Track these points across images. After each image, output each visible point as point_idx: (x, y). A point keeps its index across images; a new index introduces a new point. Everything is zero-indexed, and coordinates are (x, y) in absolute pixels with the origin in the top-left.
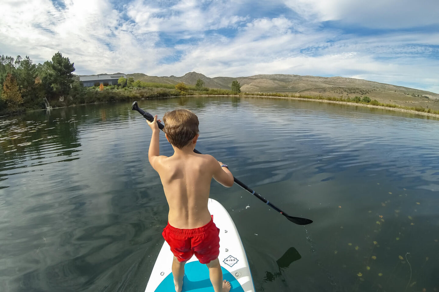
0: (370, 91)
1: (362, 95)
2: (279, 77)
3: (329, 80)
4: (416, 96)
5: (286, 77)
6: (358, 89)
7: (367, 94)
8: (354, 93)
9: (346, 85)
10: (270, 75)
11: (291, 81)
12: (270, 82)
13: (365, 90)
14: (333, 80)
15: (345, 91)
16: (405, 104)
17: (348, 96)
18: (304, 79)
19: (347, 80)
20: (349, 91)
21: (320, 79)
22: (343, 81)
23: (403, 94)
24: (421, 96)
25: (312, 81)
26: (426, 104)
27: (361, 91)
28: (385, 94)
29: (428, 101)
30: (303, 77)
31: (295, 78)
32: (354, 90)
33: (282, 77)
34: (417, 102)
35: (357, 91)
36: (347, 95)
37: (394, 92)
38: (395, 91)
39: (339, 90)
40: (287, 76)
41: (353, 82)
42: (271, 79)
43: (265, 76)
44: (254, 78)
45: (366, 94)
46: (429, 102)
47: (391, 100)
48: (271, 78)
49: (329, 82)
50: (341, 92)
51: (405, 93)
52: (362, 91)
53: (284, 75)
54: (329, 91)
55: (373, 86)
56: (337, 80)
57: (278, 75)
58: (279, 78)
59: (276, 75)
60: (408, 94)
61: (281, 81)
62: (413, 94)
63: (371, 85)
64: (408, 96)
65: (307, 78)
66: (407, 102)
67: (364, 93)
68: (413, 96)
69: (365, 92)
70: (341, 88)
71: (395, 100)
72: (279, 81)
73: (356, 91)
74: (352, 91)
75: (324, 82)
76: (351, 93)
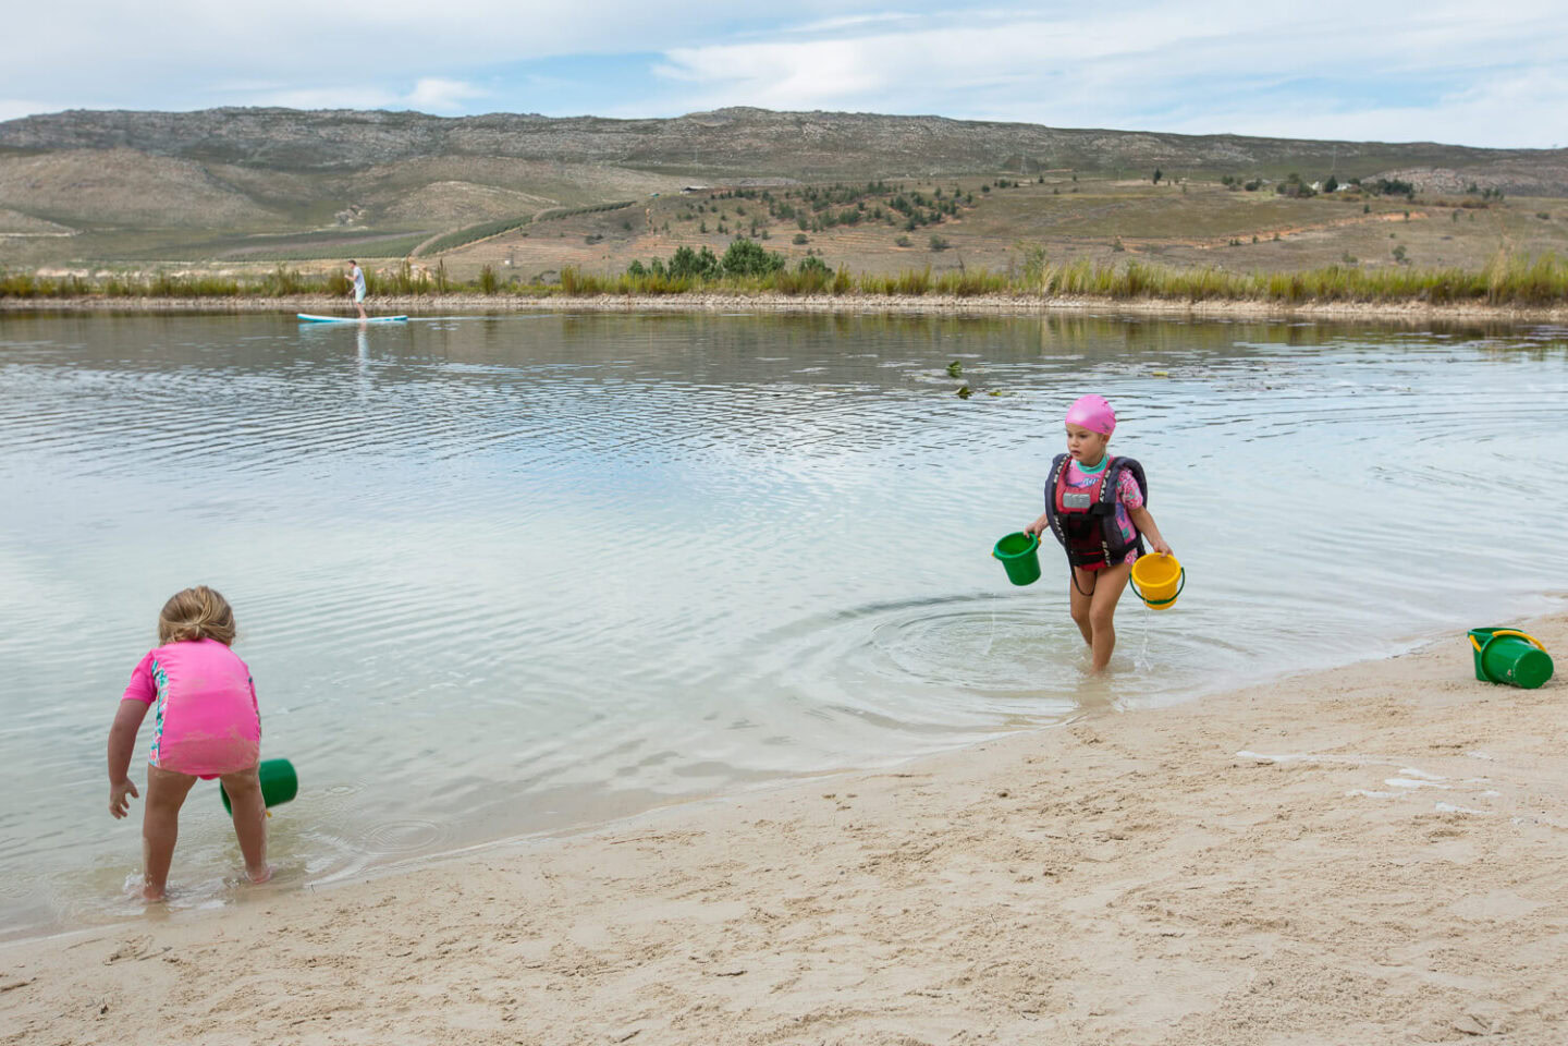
0: (970, 199)
1: (911, 228)
2: (258, 133)
3: (668, 138)
4: (1315, 193)
5: (323, 132)
6: (876, 190)
7: (950, 220)
8: (852, 220)
9: (804, 171)
10: (177, 117)
11: (365, 167)
12: (175, 177)
13: (932, 191)
14: (703, 138)
15: (785, 214)
16: (1228, 256)
17: (806, 248)
18: (466, 138)
19: (808, 128)
20: (812, 214)
21: (596, 139)
22: (779, 137)
23: (1212, 193)
24: (1355, 182)
25: (532, 159)
26: (1392, 236)
27: (900, 205)
28: (1076, 204)
29: (1407, 215)
30: (461, 123)
31: (398, 139)
32: (853, 196)
33: (283, 135)
34: (1318, 234)
35: (872, 204)
36: (801, 241)
37: (1151, 182)
38: (1158, 176)
39: (741, 212)
40: (325, 123)
41: (852, 145)
42: (187, 153)
43: (126, 128)
44: (25, 139)
45: (936, 219)
46: (1414, 216)
47: (1126, 243)
48: (191, 141)
49: (672, 155)
50: (755, 225)
51: (1227, 181)
52: (910, 201)
53: (300, 113)
54: (666, 227)
55: (1007, 155)
56: (732, 138)
57: (246, 112)
58: (262, 143)
59: (232, 115)
60: (1250, 188)
61: (280, 168)
62: (1294, 178)
63: (986, 151)
64: (1251, 197)
65: (499, 136)
66: (1242, 239)
67: (926, 212)
68: (1291, 194)
69: (930, 205)
70: (752, 195)
71: (1151, 242)
72: (258, 166)
73: (862, 207)
74: (837, 210)
75: (631, 158)
76: (831, 223)
